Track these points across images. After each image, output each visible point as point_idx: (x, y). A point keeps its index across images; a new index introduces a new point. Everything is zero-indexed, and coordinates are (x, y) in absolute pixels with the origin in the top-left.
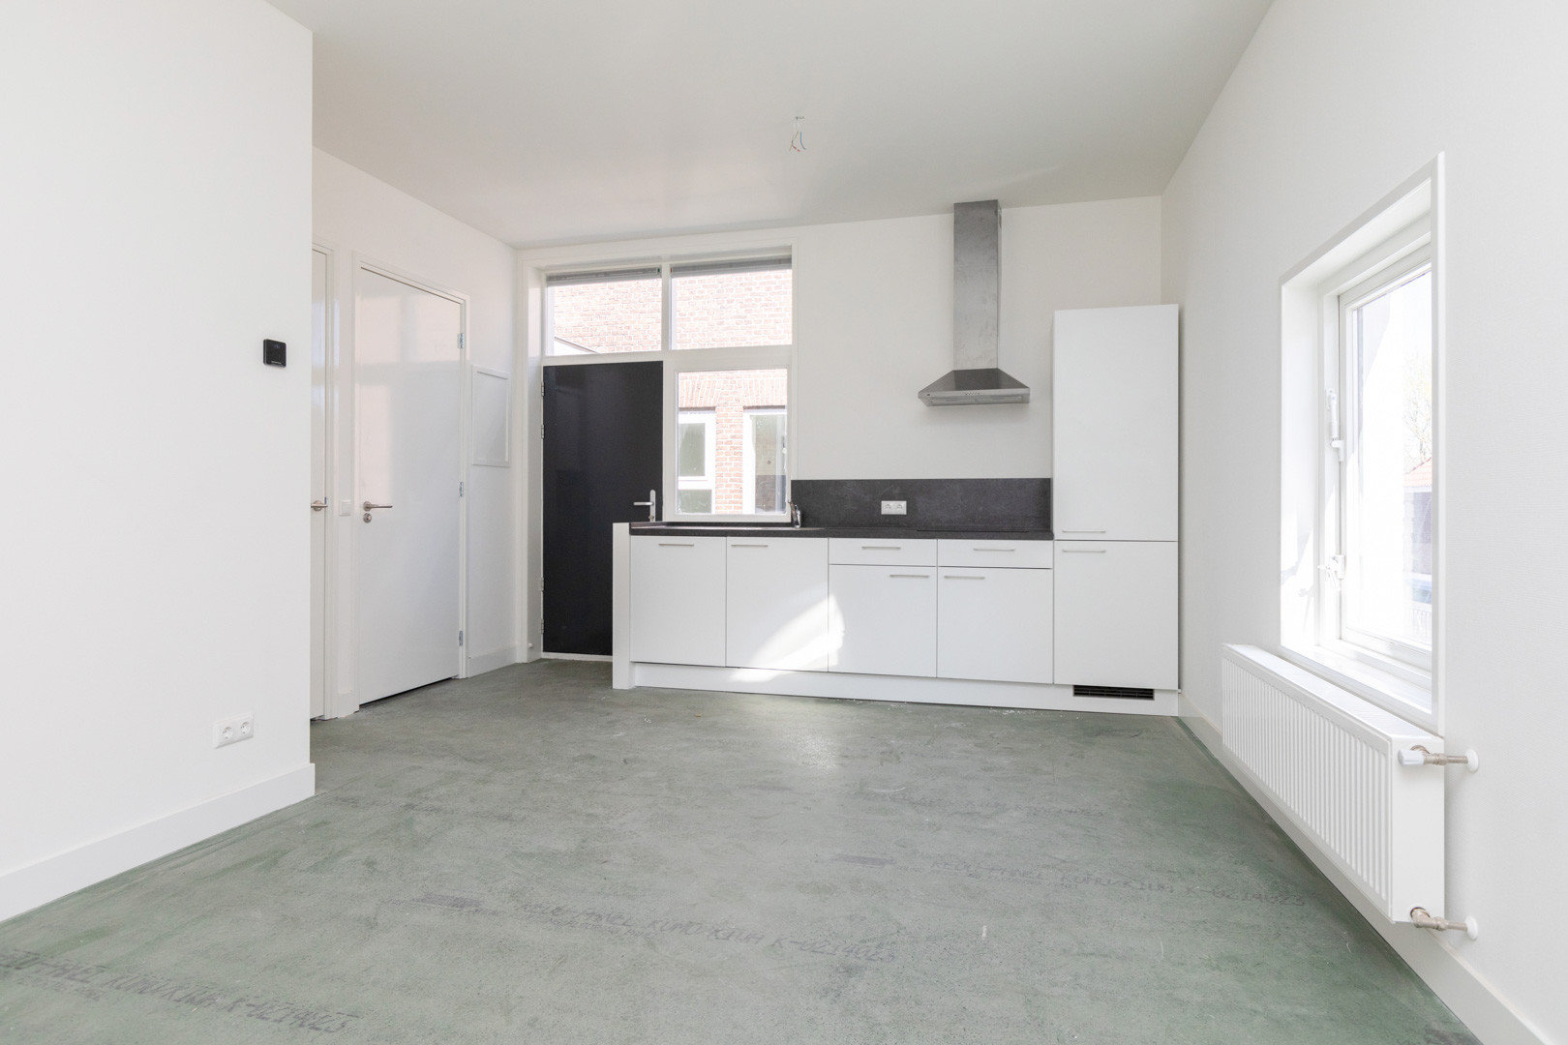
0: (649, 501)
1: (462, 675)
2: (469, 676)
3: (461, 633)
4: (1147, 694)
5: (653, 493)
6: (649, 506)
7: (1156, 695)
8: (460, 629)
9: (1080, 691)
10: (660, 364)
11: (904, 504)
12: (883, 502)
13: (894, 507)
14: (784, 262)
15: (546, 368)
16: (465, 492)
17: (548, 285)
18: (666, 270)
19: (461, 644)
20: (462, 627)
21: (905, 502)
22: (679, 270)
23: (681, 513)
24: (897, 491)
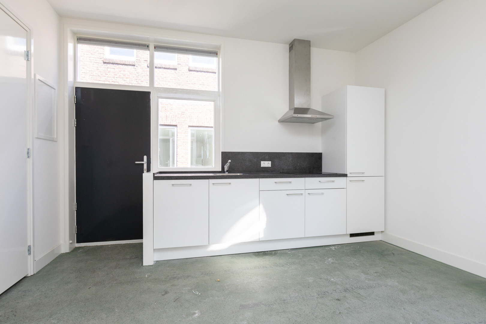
0: (143, 161)
1: (30, 273)
2: (35, 273)
3: (29, 247)
4: (372, 234)
5: (145, 157)
6: (143, 164)
7: (375, 234)
8: (29, 244)
9: (352, 235)
10: (149, 93)
11: (270, 162)
12: (261, 162)
13: (266, 164)
14: (214, 53)
15: (76, 88)
16: (31, 154)
17: (78, 43)
18: (152, 47)
19: (30, 254)
20: (30, 242)
21: (271, 162)
22: (158, 48)
23: (161, 167)
24: (267, 157)
